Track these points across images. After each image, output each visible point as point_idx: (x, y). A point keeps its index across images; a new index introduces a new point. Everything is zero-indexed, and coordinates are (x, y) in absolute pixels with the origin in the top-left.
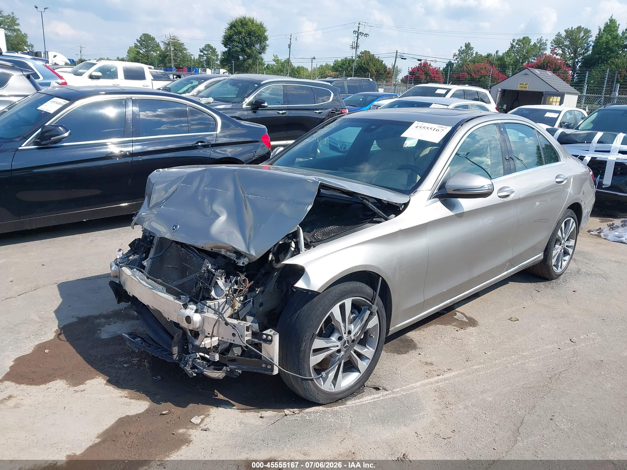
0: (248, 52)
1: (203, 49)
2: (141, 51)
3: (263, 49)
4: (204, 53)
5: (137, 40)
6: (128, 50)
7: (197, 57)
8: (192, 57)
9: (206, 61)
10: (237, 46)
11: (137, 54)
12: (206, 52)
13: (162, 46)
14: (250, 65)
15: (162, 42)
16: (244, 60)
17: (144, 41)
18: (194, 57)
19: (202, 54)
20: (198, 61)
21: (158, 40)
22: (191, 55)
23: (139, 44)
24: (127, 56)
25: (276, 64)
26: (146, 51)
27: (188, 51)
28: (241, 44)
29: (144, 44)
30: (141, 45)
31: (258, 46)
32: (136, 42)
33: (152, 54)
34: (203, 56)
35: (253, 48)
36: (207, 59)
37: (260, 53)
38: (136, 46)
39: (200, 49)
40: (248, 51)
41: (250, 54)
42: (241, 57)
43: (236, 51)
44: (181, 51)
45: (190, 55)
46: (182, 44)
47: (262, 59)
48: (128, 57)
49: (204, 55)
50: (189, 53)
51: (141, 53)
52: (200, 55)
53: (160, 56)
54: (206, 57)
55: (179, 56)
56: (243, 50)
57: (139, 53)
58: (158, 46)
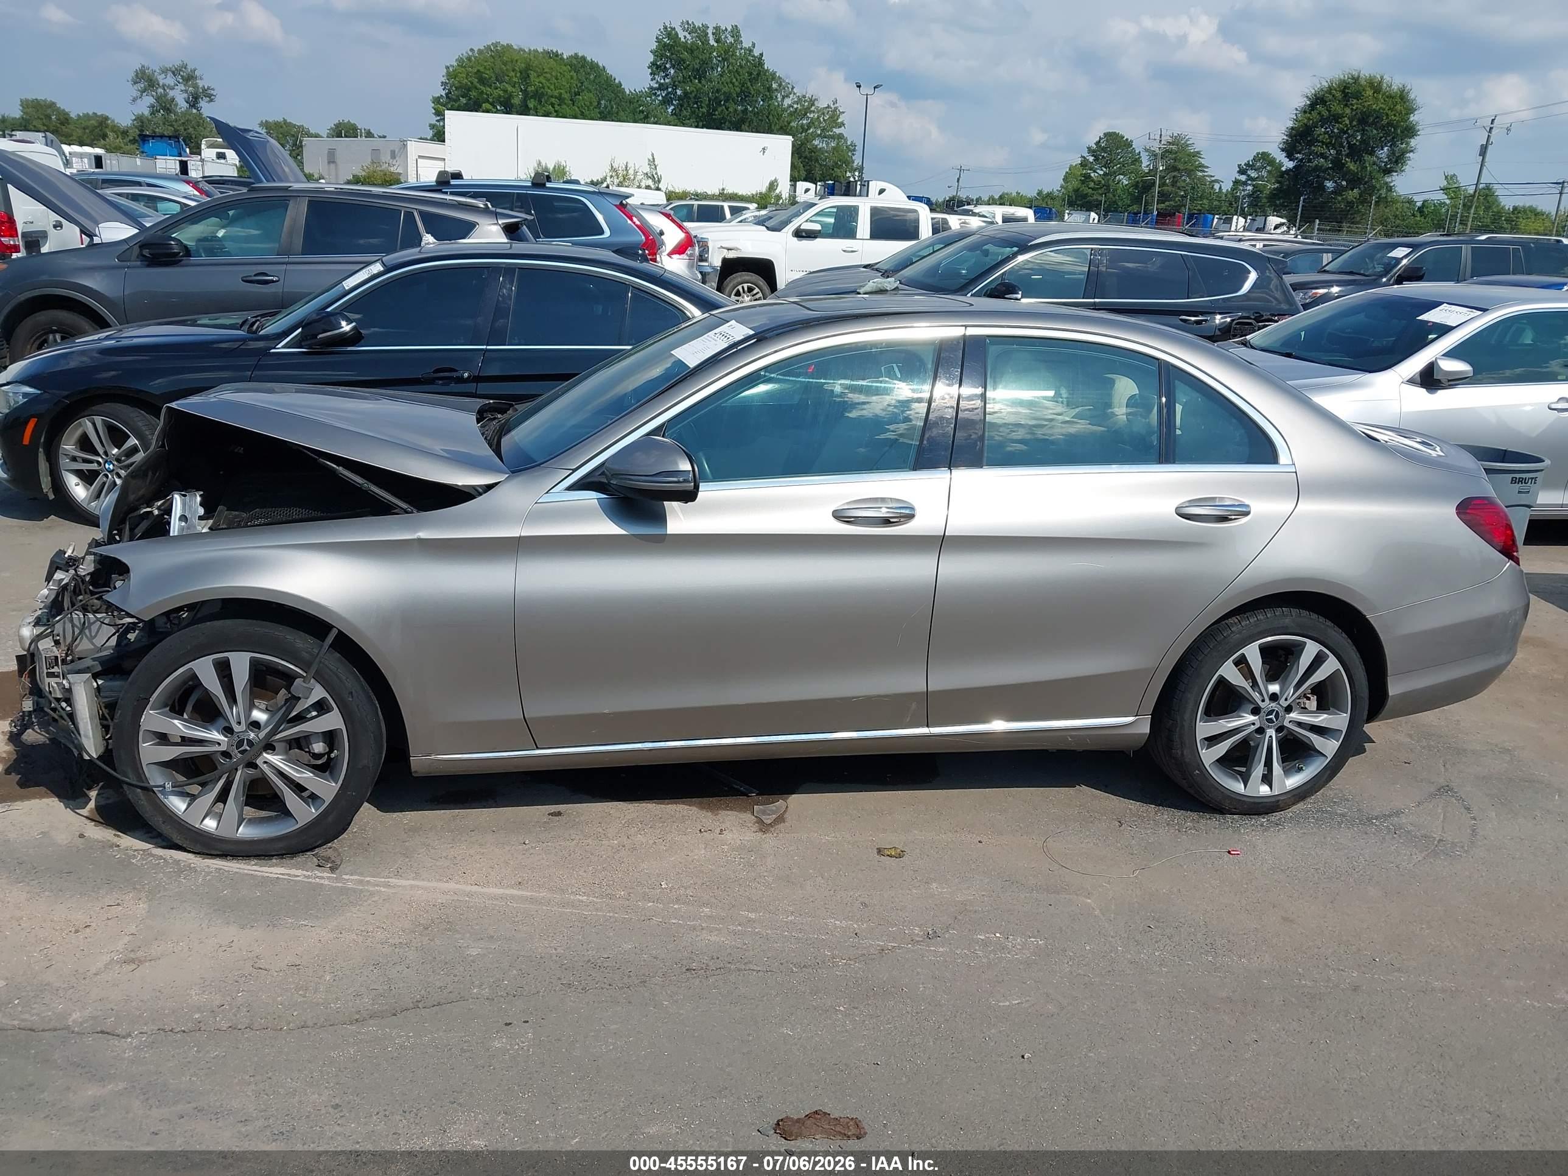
0: (1349, 171)
1: (1247, 165)
2: (1092, 175)
3: (1397, 161)
4: (1248, 176)
5: (1089, 148)
6: (1067, 173)
7: (1227, 186)
8: (1217, 186)
9: (1249, 196)
10: (1322, 156)
11: (1083, 182)
12: (1253, 174)
13: (1145, 163)
14: (1350, 204)
15: (1146, 150)
16: (1339, 190)
17: (1104, 149)
18: (1220, 188)
19: (1243, 178)
20: (1229, 196)
21: (1138, 146)
22: (1217, 181)
23: (1091, 159)
24: (1062, 187)
25: (1448, 202)
26: (1105, 174)
27: (1209, 172)
28: (1334, 148)
29: (1103, 157)
30: (1096, 159)
31: (1383, 153)
32: (1086, 154)
33: (1119, 181)
34: (1245, 183)
35: (1367, 157)
36: (1254, 192)
37: (1388, 172)
38: (1084, 164)
39: (1239, 166)
40: (1352, 166)
41: (1355, 174)
42: (1329, 184)
43: (1317, 168)
44: (1190, 173)
45: (1213, 181)
46: (1197, 154)
47: (1390, 189)
48: (1063, 190)
49: (1249, 182)
50: (1212, 176)
51: (1093, 181)
52: (1236, 182)
53: (1136, 185)
54: (1253, 185)
55: (1183, 184)
56: (1338, 165)
57: (1087, 177)
58: (1137, 160)
